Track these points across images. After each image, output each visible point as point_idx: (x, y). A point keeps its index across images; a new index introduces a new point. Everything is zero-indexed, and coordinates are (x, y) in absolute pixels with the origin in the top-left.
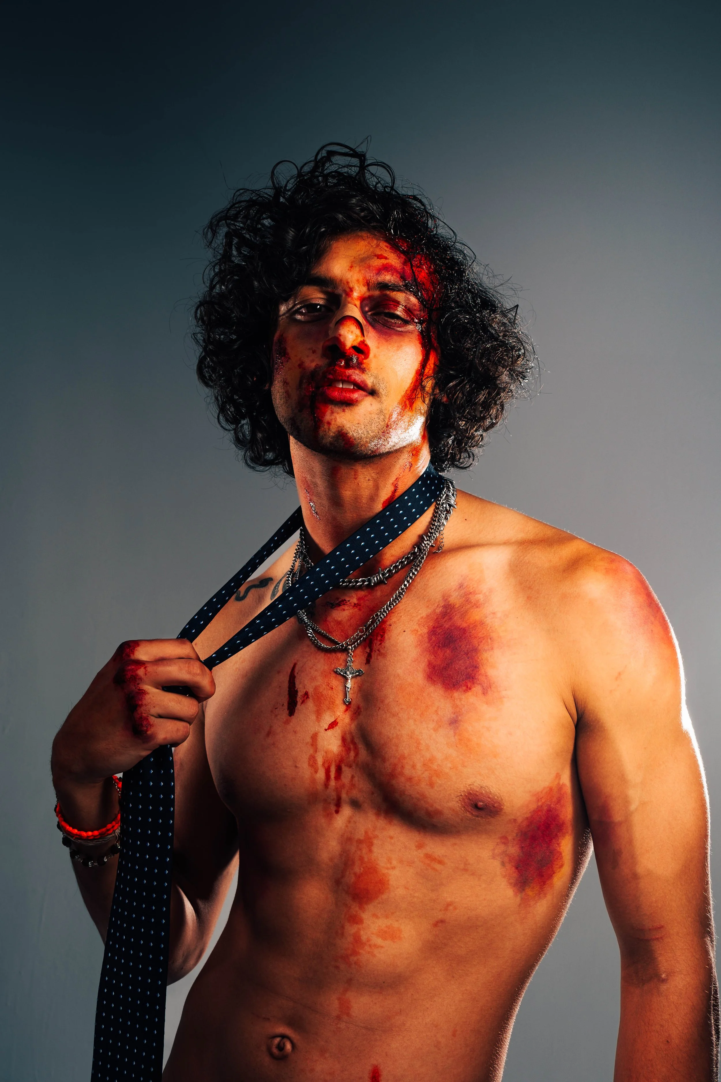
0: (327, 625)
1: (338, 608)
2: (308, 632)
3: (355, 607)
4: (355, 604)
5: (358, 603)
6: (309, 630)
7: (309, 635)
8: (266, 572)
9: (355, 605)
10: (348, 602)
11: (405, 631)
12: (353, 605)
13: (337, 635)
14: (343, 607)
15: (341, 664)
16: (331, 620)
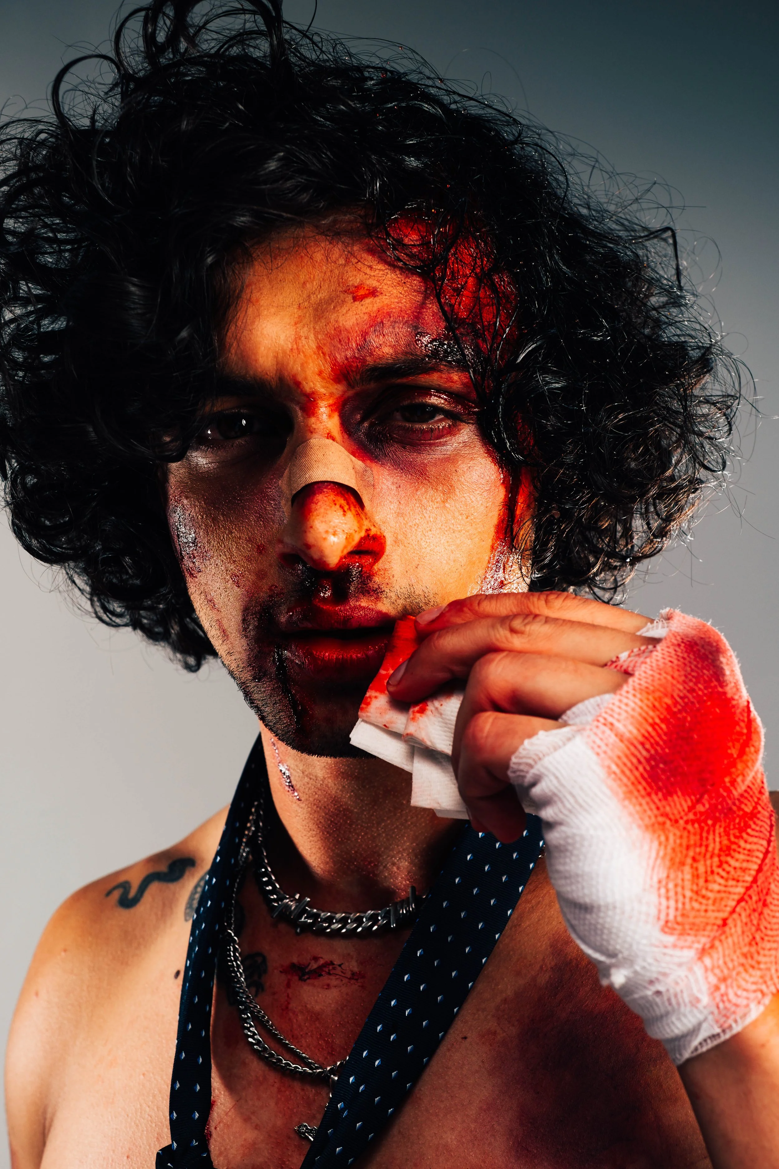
0: (290, 1019)
1: (316, 982)
2: (246, 1031)
3: (352, 981)
4: (353, 974)
5: (360, 972)
6: (248, 1029)
7: (250, 1040)
8: (185, 842)
9: (354, 976)
10: (339, 968)
11: (465, 1038)
12: (349, 975)
13: (308, 1046)
14: (325, 979)
15: (314, 1117)
16: (300, 1008)
